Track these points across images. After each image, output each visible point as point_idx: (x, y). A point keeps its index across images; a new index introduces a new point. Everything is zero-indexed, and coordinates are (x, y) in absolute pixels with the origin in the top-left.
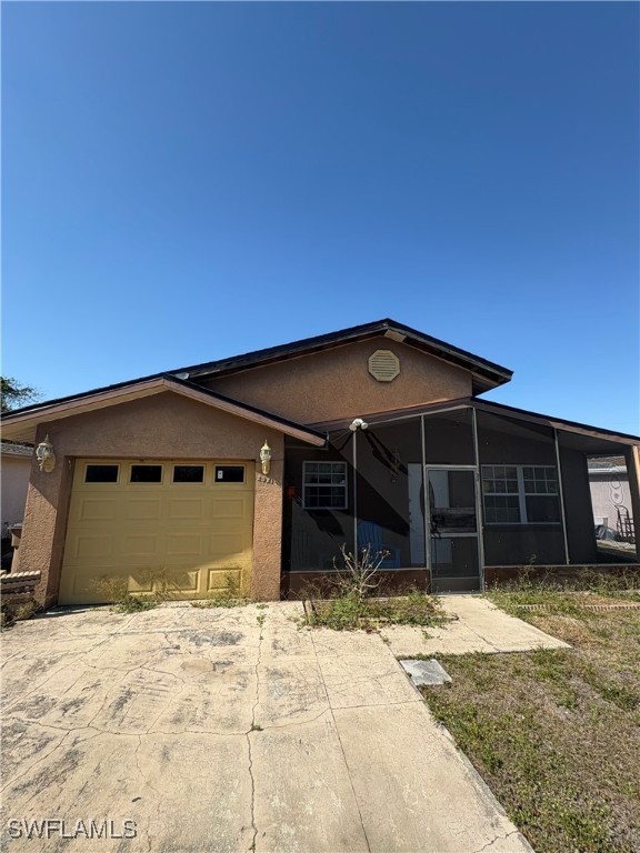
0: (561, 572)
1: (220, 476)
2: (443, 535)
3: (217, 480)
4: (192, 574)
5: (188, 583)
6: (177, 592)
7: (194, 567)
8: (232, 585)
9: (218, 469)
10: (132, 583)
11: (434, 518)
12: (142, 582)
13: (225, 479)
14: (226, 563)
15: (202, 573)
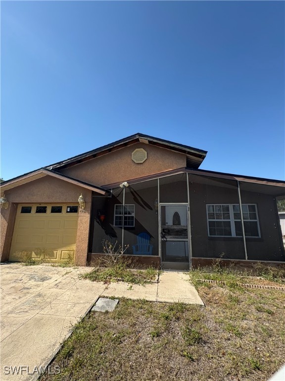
0: (241, 264)
1: (69, 210)
2: (168, 240)
3: (67, 212)
4: (55, 252)
5: (53, 256)
6: (49, 259)
7: (56, 249)
8: (70, 258)
9: (68, 207)
10: (34, 255)
11: (163, 230)
12: (37, 254)
13: (71, 211)
14: (68, 248)
15: (59, 252)
